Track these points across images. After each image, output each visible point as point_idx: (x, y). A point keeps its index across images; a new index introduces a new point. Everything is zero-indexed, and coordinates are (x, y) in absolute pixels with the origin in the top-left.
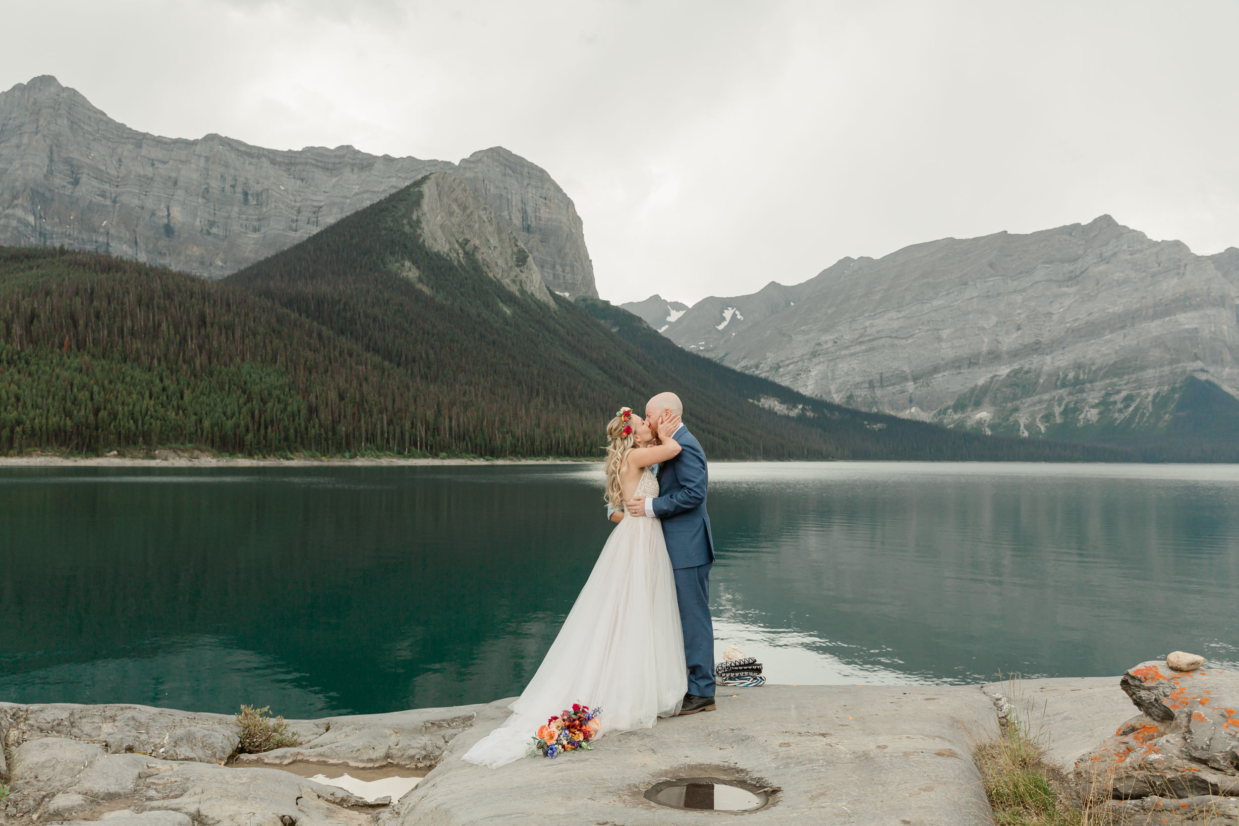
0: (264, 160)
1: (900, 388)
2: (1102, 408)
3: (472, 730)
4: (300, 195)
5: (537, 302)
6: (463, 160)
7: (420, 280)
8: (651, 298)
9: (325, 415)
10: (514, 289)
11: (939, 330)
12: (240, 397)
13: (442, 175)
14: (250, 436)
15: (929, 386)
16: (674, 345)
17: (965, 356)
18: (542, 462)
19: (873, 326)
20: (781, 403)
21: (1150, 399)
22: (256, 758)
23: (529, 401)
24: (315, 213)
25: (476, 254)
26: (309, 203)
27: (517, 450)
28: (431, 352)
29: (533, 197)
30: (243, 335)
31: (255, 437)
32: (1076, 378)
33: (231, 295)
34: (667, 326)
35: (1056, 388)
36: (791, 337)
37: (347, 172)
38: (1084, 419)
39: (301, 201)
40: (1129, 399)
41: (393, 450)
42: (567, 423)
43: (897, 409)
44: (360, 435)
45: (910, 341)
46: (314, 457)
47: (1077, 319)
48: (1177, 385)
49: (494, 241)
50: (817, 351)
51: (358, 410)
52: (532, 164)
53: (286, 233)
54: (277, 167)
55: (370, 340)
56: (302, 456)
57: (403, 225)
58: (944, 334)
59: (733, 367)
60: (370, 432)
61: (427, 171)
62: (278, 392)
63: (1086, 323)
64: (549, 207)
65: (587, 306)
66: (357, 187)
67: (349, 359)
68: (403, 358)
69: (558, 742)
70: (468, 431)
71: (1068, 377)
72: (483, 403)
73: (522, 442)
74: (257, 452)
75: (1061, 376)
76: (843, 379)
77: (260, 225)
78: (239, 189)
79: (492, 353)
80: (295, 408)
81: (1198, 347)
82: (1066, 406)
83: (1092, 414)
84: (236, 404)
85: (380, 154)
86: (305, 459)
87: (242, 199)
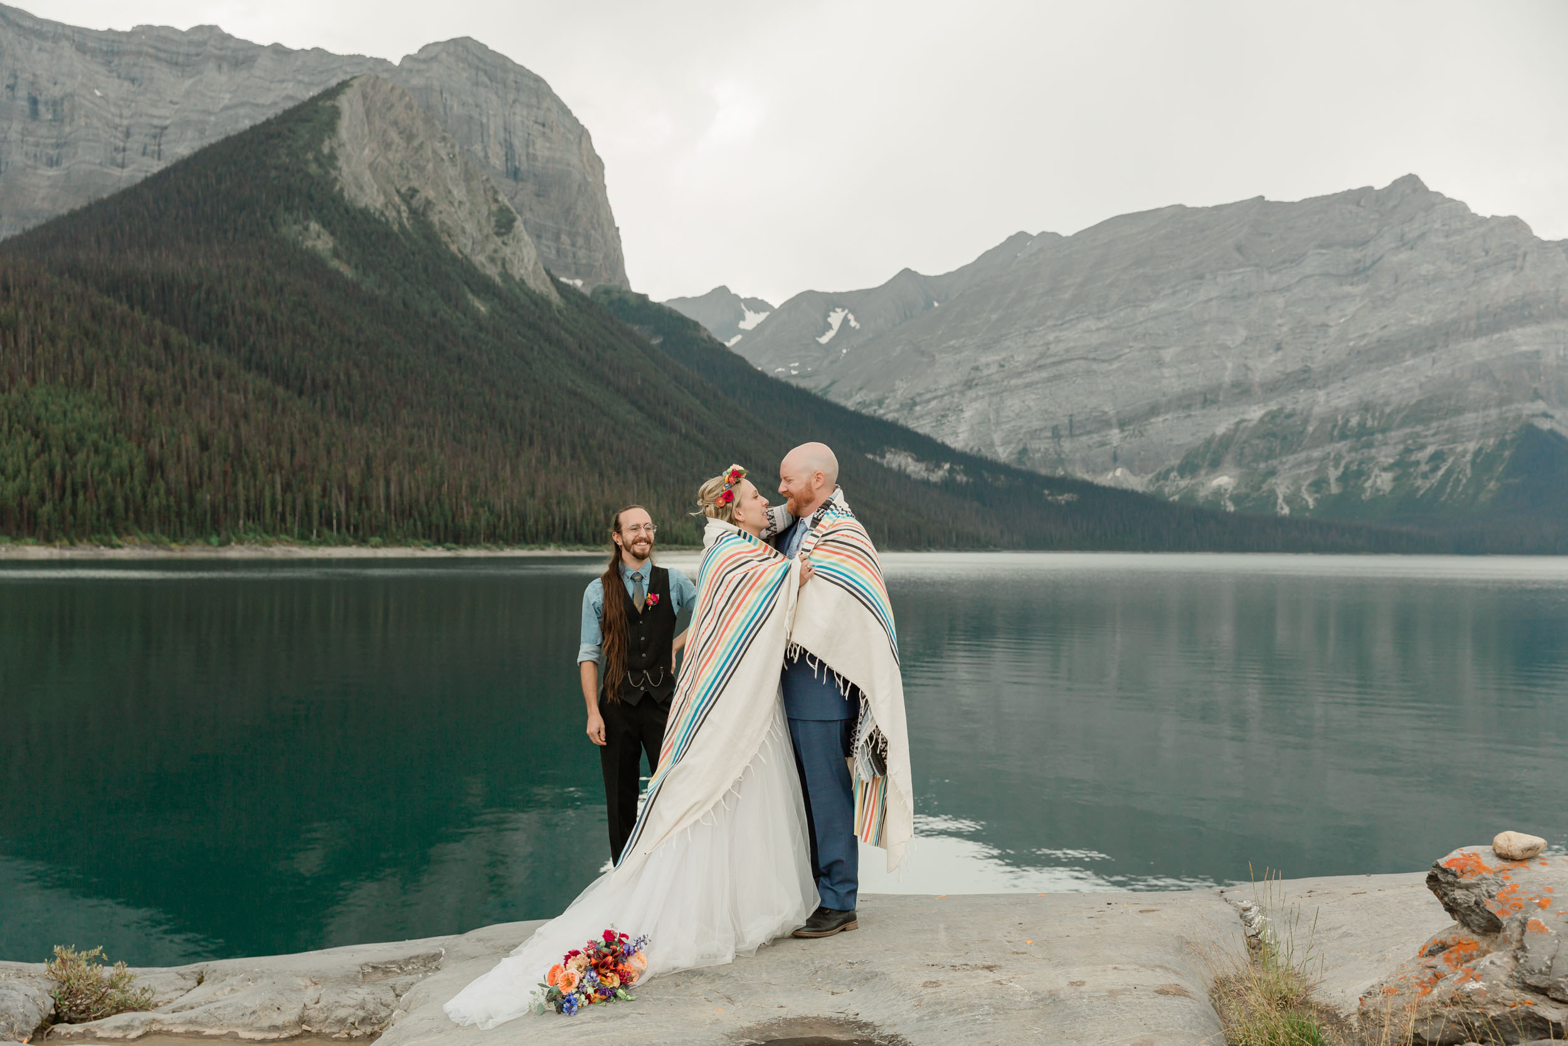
0: (65, 43)
1: (1099, 439)
2: (1398, 471)
3: (439, 975)
4: (129, 107)
5: (530, 294)
6: (407, 58)
7: (336, 254)
8: (714, 290)
9: (175, 474)
10: (492, 272)
11: (1159, 348)
12: (29, 443)
13: (372, 81)
14: (47, 507)
15: (1142, 435)
16: (751, 367)
17: (1197, 389)
18: (538, 553)
19: (1060, 341)
20: (917, 460)
21: (1468, 457)
22: (81, 1031)
23: (518, 455)
24: (155, 137)
25: (429, 213)
26: (144, 120)
27: (497, 532)
28: (355, 373)
29: (523, 123)
30: (33, 339)
31: (55, 510)
32: (1362, 425)
33: (10, 272)
34: (739, 337)
35: (1332, 439)
36: (934, 356)
37: (210, 72)
38: (1372, 487)
39: (132, 116)
40: (1437, 458)
41: (292, 530)
42: (578, 489)
43: (1094, 471)
44: (237, 507)
45: (1115, 365)
46: (157, 543)
47: (1364, 336)
48: (1508, 437)
49: (459, 193)
50: (973, 379)
51: (233, 466)
52: (522, 67)
53: (105, 170)
54: (88, 58)
55: (252, 351)
56: (137, 540)
57: (306, 162)
58: (1168, 354)
59: (842, 402)
60: (252, 502)
61: (346, 72)
62: (95, 436)
63: (1379, 341)
64: (549, 139)
65: (611, 303)
66: (228, 96)
67: (215, 383)
68: (309, 381)
69: (580, 989)
70: (417, 501)
71: (1350, 424)
72: (442, 457)
73: (506, 522)
74: (60, 534)
75: (1340, 422)
76: (1013, 423)
77: (59, 154)
78: (22, 92)
79: (457, 376)
80: (125, 462)
81: (1540, 380)
82: (1347, 467)
83: (1384, 481)
84: (22, 455)
85: (266, 42)
86: (142, 547)
87: (27, 111)
